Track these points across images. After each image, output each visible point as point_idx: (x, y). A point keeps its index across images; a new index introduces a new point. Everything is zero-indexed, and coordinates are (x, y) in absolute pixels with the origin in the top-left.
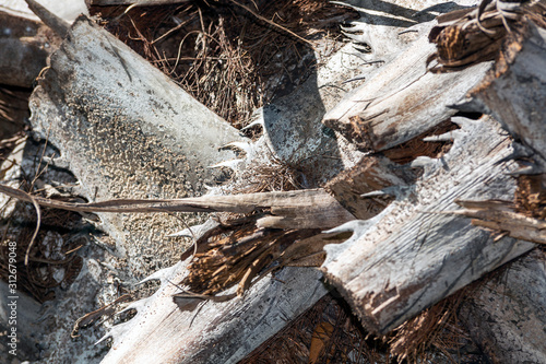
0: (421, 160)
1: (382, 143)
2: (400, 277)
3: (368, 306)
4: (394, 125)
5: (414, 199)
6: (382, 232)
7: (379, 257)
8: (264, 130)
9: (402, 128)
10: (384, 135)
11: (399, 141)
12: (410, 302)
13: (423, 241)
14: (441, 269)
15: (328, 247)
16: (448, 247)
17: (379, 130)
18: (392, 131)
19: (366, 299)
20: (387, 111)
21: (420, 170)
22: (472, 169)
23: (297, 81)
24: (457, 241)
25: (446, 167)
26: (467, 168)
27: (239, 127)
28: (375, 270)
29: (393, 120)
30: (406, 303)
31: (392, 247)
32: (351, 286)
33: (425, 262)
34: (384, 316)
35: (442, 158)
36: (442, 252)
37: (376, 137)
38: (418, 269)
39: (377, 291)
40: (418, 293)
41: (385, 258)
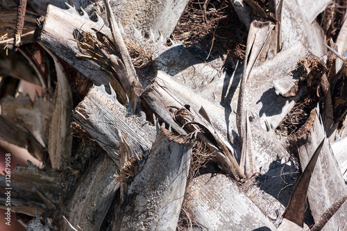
0: (144, 114)
1: (146, 97)
2: (94, 118)
3: (79, 108)
4: (155, 100)
5: (128, 116)
6: (112, 106)
7: (101, 108)
8: (169, 48)
9: (155, 103)
10: (149, 97)
11: (149, 104)
12: (86, 125)
13: (110, 124)
14: (101, 134)
15: (103, 86)
16: (110, 134)
17: (150, 94)
18: (152, 100)
19: (81, 106)
20: (161, 96)
21: (140, 115)
22: (143, 136)
23: (199, 56)
24: (113, 137)
25: (143, 125)
26: (143, 134)
27: (171, 37)
28: (95, 107)
29: (158, 99)
30: (85, 123)
31: (105, 111)
32: (86, 99)
33: (102, 126)
34: (76, 116)
35: (146, 123)
36: (107, 132)
37: (147, 94)
38: (99, 124)
39: (86, 110)
40: (90, 127)
41: (101, 110)
